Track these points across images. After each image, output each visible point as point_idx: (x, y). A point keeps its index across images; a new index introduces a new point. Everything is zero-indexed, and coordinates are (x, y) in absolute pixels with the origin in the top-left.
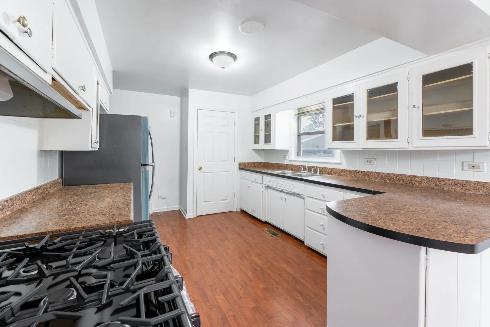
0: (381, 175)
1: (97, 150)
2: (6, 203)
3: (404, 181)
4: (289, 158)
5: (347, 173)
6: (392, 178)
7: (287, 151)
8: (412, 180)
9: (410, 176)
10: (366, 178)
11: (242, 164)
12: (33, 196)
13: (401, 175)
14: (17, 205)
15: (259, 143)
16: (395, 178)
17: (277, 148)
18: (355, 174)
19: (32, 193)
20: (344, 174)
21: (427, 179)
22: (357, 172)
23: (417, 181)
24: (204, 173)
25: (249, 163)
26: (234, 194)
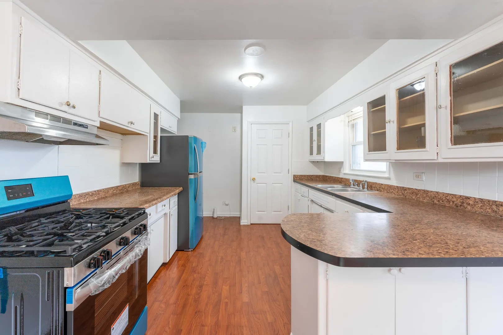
0: (429, 194)
1: (159, 162)
2: (94, 192)
3: (455, 203)
4: (343, 172)
5: (395, 189)
6: (441, 198)
7: (342, 163)
8: (463, 203)
9: (461, 196)
10: (414, 197)
11: (296, 176)
12: (114, 190)
13: (451, 194)
14: (102, 195)
15: (313, 155)
16: (444, 199)
17: (327, 159)
18: (403, 191)
19: (114, 189)
20: (392, 190)
21: (481, 202)
22: (404, 189)
23: (470, 204)
24: (259, 184)
25: (305, 176)
26: (288, 207)
